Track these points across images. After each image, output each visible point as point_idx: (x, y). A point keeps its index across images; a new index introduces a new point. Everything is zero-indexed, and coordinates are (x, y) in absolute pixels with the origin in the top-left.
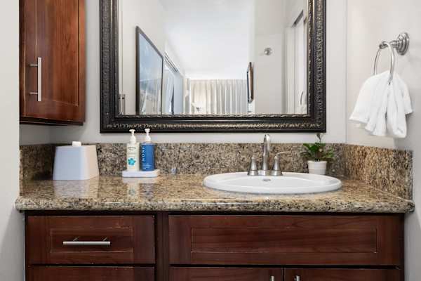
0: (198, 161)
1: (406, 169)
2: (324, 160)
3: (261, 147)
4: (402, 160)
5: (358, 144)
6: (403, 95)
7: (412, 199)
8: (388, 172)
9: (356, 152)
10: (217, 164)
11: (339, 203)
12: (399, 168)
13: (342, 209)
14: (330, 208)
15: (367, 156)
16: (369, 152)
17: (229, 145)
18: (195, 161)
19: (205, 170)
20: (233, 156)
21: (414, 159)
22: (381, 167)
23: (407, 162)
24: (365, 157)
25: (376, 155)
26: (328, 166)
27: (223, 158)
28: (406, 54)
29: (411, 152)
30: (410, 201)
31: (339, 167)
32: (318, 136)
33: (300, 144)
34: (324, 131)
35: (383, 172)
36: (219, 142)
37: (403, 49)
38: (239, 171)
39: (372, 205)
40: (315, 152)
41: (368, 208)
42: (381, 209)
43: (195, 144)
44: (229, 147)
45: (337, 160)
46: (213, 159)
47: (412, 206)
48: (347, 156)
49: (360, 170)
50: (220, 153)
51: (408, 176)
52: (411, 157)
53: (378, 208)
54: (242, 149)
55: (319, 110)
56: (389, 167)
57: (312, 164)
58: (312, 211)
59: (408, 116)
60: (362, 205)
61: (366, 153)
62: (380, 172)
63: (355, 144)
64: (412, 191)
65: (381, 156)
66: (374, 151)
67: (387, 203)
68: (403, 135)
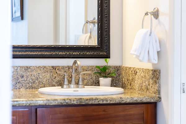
0: (23, 79)
1: (158, 79)
2: (109, 77)
3: (67, 68)
4: (156, 75)
5: (132, 66)
6: (156, 41)
7: (160, 95)
8: (149, 82)
9: (130, 71)
10: (37, 81)
11: (127, 98)
12: (154, 79)
13: (128, 101)
14: (122, 101)
15: (137, 74)
16: (138, 71)
17: (45, 67)
18: (20, 79)
19: (28, 86)
20: (48, 75)
21: (161, 74)
22: (145, 80)
23: (158, 76)
24: (136, 74)
25: (142, 73)
26: (112, 81)
27: (41, 77)
28: (158, 19)
29: (160, 71)
30: (159, 96)
31: (118, 82)
32: (106, 61)
33: (93, 66)
34: (109, 57)
35: (146, 82)
36: (38, 65)
37: (156, 16)
38: (52, 86)
39: (142, 98)
40: (103, 72)
41: (140, 100)
42: (146, 100)
43: (21, 67)
44: (45, 69)
45: (116, 77)
46: (34, 78)
47: (160, 98)
48: (124, 74)
49: (133, 82)
50: (39, 74)
51: (159, 83)
52: (160, 73)
53: (144, 100)
54: (54, 70)
55: (106, 43)
56: (149, 79)
57: (102, 80)
58: (114, 102)
59: (158, 52)
60: (138, 98)
61: (136, 72)
62: (145, 83)
63: (129, 66)
64: (160, 91)
65: (145, 73)
66: (141, 71)
67: (149, 97)
68: (156, 62)
